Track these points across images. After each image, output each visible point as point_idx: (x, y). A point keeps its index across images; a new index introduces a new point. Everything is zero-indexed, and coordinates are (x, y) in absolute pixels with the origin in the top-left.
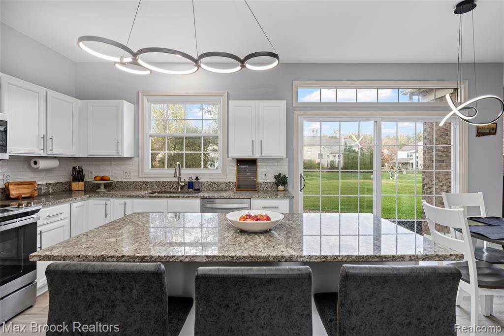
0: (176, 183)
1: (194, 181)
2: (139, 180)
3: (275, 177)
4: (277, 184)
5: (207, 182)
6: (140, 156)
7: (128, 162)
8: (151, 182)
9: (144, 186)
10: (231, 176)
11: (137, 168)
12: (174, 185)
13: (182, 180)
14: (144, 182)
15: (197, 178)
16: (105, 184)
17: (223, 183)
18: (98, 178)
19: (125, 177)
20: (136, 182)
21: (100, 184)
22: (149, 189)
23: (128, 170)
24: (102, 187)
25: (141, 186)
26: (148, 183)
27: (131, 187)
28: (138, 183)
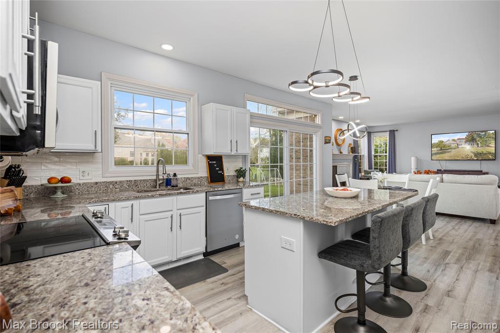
0: (149, 181)
1: (172, 177)
2: (103, 181)
3: (236, 171)
4: (238, 177)
5: (181, 178)
8: (120, 182)
9: (111, 186)
10: (203, 171)
11: (100, 166)
14: (111, 183)
15: (175, 175)
17: (195, 178)
18: (55, 180)
19: (82, 178)
20: (100, 183)
21: (56, 188)
23: (87, 168)
24: (59, 192)
25: (106, 187)
26: (116, 183)
27: (93, 189)
28: (103, 184)
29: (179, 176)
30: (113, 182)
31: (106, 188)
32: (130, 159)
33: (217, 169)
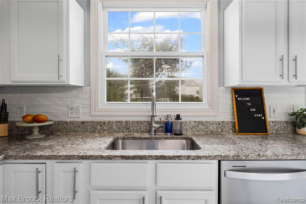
0: (145, 124)
1: (173, 120)
2: (91, 120)
5: (189, 122)
6: (92, 84)
7: (74, 92)
8: (109, 123)
9: (99, 127)
11: (87, 102)
12: (142, 126)
13: (157, 119)
14: (99, 123)
15: (178, 117)
16: (41, 128)
17: (213, 123)
18: (30, 118)
19: (70, 116)
20: (87, 122)
21: (32, 128)
22: (106, 132)
23: (75, 105)
24: (36, 131)
25: (94, 127)
26: (104, 123)
27: (80, 129)
28: (90, 124)
29: (183, 119)
30: (101, 122)
31: (93, 129)
32: (196, 95)
33: (251, 110)
